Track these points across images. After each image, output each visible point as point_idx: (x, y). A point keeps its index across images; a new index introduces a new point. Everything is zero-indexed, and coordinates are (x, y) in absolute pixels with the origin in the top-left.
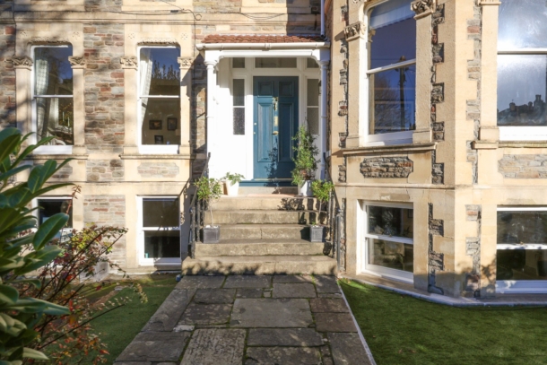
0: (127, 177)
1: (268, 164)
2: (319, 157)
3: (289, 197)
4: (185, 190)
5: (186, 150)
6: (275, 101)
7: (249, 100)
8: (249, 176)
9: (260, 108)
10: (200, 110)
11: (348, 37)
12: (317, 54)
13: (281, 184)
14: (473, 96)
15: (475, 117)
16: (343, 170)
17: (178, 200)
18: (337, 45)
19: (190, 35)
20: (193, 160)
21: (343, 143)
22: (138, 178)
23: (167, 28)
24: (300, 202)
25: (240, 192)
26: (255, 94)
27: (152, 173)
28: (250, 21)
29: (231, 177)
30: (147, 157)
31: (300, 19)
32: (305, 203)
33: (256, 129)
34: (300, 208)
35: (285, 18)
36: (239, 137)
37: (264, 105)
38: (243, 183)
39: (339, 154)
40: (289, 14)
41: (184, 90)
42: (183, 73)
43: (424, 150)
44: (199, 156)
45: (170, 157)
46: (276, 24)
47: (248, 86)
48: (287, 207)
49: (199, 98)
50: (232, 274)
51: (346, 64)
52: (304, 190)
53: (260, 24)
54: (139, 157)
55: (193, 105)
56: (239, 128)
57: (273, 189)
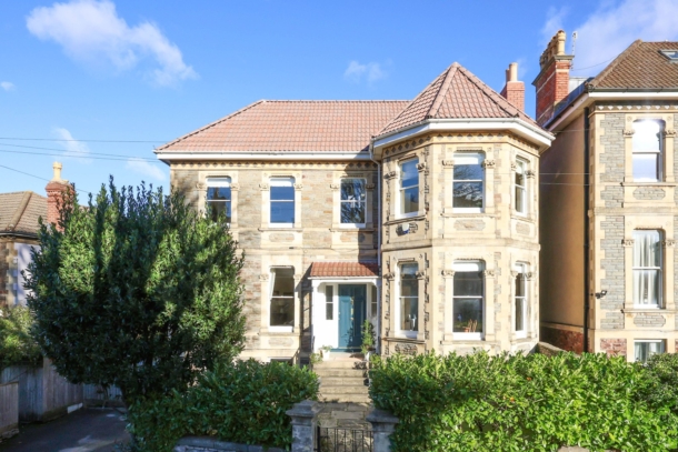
0: (262, 346)
1: (347, 338)
2: (376, 338)
3: (359, 361)
4: (297, 355)
5: (297, 330)
6: (351, 299)
7: (336, 299)
8: (336, 346)
9: (343, 304)
10: (306, 306)
11: (389, 278)
12: (374, 282)
13: (355, 351)
14: (441, 320)
15: (442, 329)
16: (387, 348)
17: (292, 359)
18: (384, 281)
19: (300, 261)
20: (301, 337)
21: (387, 334)
22: (269, 347)
23: (287, 257)
24: (364, 364)
25: (331, 356)
26: (340, 295)
27: (277, 344)
28: (337, 253)
29: (325, 348)
30: (275, 334)
31: (367, 252)
32: (367, 365)
33: (340, 316)
34: (365, 368)
35: (357, 252)
36: (330, 321)
37: (345, 301)
38: (333, 350)
39: (385, 339)
40: (360, 249)
41: (296, 294)
42: (296, 283)
43: (421, 343)
44: (306, 334)
45: (288, 335)
46: (352, 255)
47: (335, 291)
48: (357, 367)
49: (306, 299)
50: (326, 403)
51: (388, 292)
52: (367, 356)
53: (343, 255)
54: (269, 334)
55: (302, 303)
56: (330, 315)
57: (350, 354)
